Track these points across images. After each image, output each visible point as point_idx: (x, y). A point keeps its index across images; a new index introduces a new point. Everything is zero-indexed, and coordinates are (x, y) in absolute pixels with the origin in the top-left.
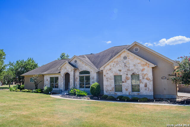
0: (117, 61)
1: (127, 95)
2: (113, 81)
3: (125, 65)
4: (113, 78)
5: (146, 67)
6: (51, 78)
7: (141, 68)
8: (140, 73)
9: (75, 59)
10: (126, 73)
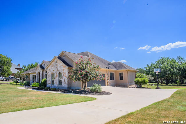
0: (53, 64)
1: (56, 87)
2: (51, 77)
3: (56, 67)
4: (51, 75)
5: (65, 68)
6: (33, 75)
7: (63, 69)
8: (62, 72)
9: (44, 63)
10: (56, 72)
